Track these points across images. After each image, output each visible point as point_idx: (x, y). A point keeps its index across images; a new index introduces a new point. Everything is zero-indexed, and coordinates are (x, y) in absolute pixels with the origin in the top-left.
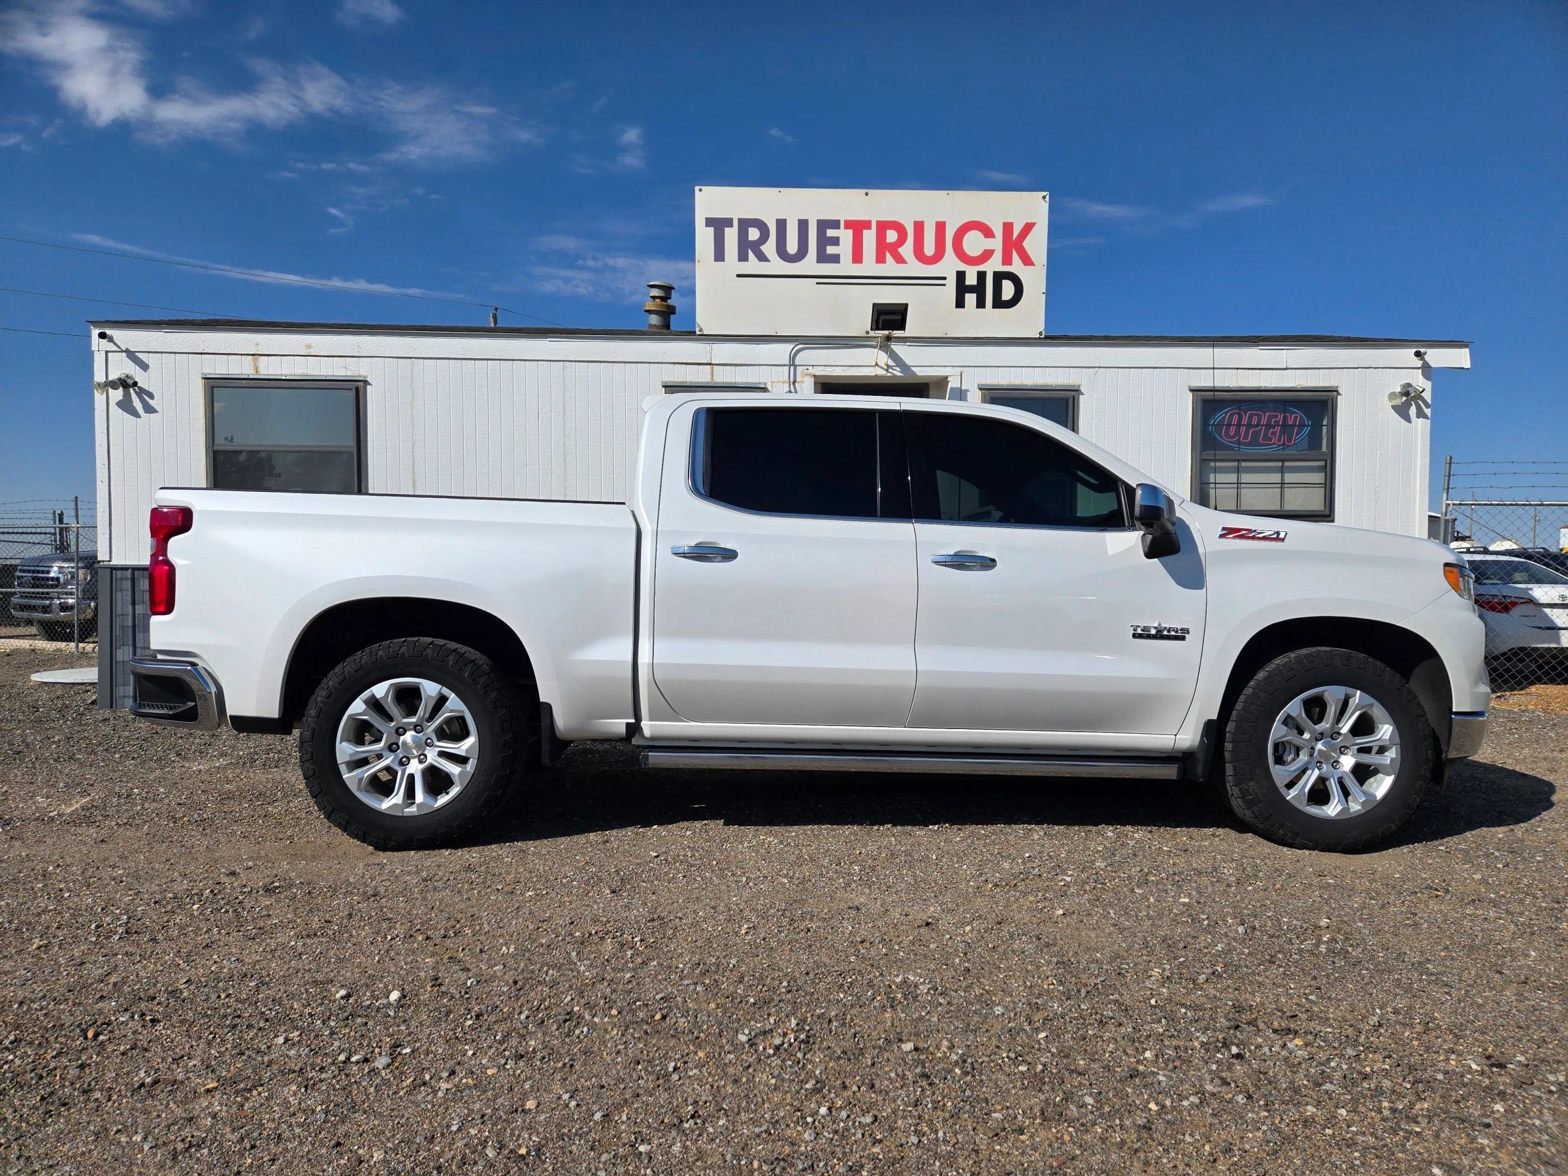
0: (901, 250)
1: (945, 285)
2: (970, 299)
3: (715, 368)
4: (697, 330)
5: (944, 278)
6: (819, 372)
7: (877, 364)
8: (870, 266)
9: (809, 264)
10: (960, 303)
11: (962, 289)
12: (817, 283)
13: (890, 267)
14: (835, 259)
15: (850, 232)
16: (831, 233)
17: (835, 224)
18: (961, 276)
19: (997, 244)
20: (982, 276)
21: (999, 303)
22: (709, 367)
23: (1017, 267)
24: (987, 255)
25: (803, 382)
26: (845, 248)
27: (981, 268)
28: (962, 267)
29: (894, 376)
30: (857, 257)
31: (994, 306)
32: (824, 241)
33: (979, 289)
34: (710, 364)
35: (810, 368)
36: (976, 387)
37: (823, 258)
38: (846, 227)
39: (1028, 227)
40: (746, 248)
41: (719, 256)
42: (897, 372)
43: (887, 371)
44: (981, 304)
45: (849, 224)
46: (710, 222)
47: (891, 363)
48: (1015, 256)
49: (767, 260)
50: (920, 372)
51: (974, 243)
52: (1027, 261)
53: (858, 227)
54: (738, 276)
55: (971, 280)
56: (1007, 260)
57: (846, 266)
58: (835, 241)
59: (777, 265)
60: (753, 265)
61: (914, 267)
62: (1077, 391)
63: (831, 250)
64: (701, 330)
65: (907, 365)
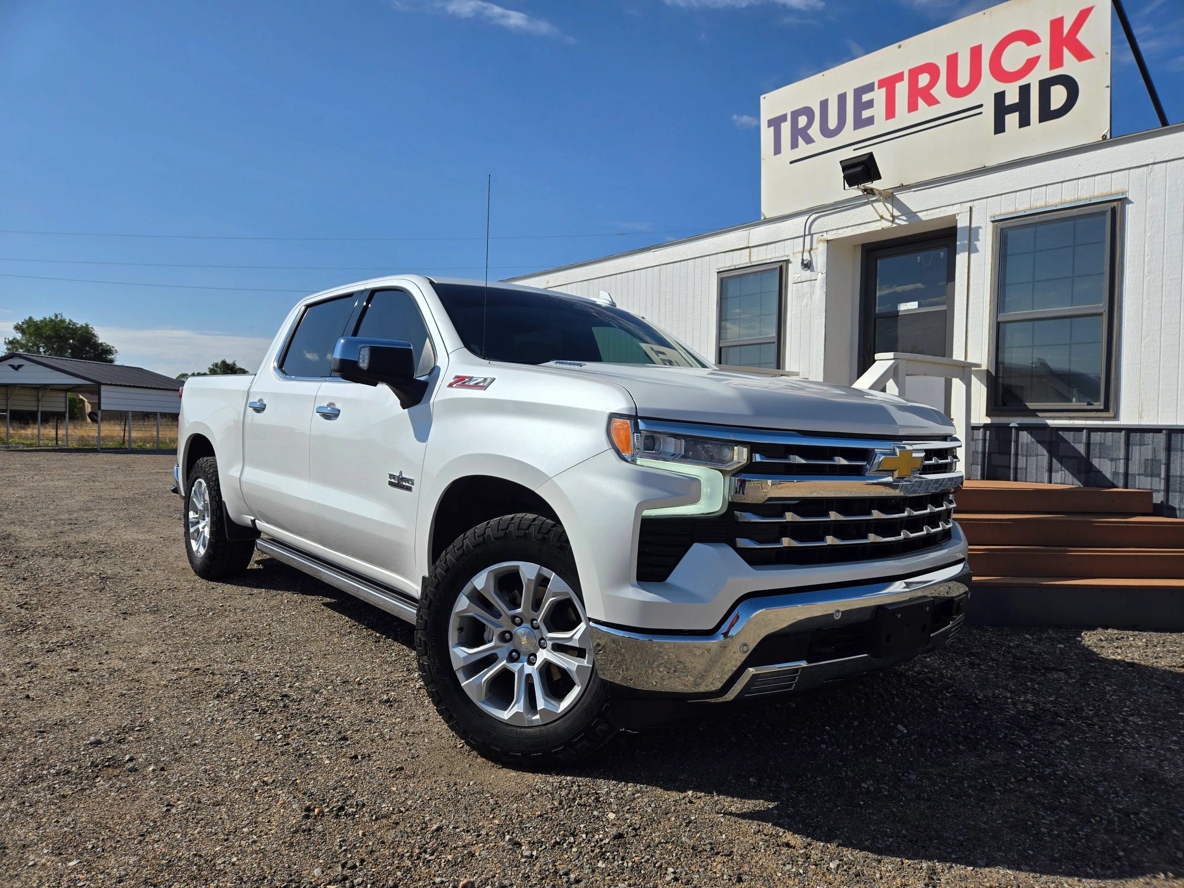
0: (933, 92)
1: (981, 113)
2: (1012, 119)
3: (753, 249)
5: (981, 106)
6: (830, 236)
7: (882, 217)
8: (903, 117)
9: (847, 133)
10: (1000, 127)
11: (1001, 109)
12: (854, 150)
13: (924, 112)
14: (870, 121)
15: (884, 90)
16: (866, 98)
17: (870, 88)
18: (1000, 97)
19: (1043, 49)
20: (1025, 91)
21: (1047, 114)
22: (748, 250)
23: (1070, 66)
24: (1031, 63)
25: (817, 249)
26: (878, 110)
27: (1023, 82)
28: (1000, 87)
29: (899, 225)
30: (890, 113)
31: (1042, 119)
32: (861, 108)
33: (1023, 107)
34: (748, 247)
35: (825, 234)
36: (989, 219)
37: (860, 123)
38: (880, 87)
39: (1084, 15)
40: (796, 136)
41: (777, 150)
42: (902, 221)
43: (893, 222)
44: (1024, 122)
45: (882, 83)
46: (771, 123)
47: (896, 213)
48: (1067, 54)
49: (813, 141)
50: (924, 216)
51: (1015, 56)
52: (1082, 54)
53: (889, 84)
54: (791, 163)
55: (1012, 98)
56: (1056, 60)
57: (881, 126)
58: (870, 104)
59: (821, 143)
60: (804, 149)
61: (948, 104)
62: (1124, 201)
63: (866, 114)
64: (765, 217)
65: (912, 212)
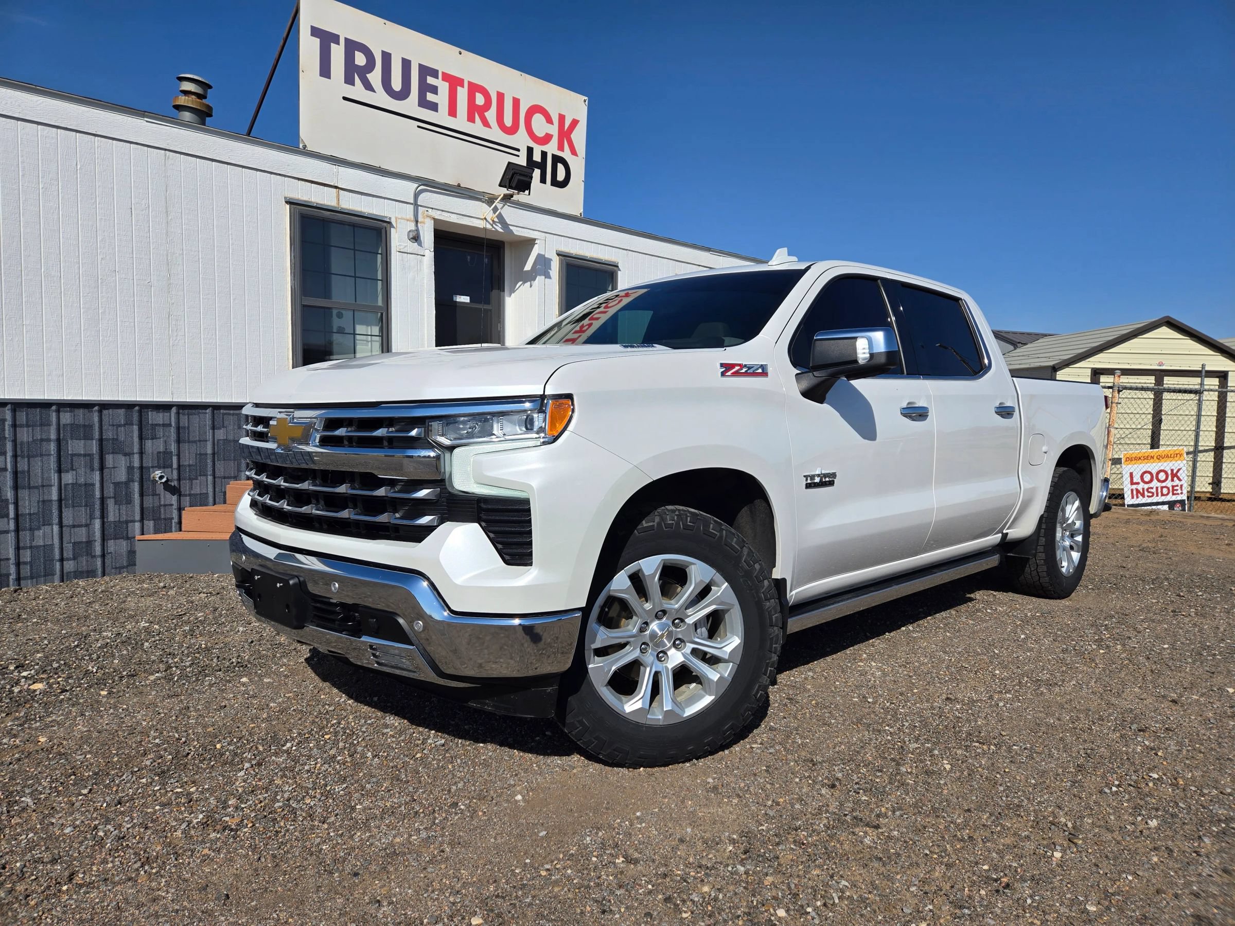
0: (487, 114)
1: (518, 156)
2: (536, 173)
3: (341, 192)
4: (301, 146)
5: (518, 150)
6: (438, 215)
7: (484, 218)
8: (461, 122)
9: (410, 105)
11: (531, 160)
12: (418, 127)
13: (477, 128)
14: (434, 107)
15: (447, 85)
16: (430, 80)
17: (434, 73)
18: (530, 151)
19: (554, 130)
20: (544, 155)
21: (555, 183)
22: (335, 190)
23: (566, 154)
24: (547, 139)
25: (423, 223)
27: (544, 148)
28: (530, 143)
29: (497, 231)
30: (453, 112)
31: (553, 184)
32: (425, 88)
33: (542, 167)
34: (336, 187)
35: (430, 210)
36: (556, 252)
37: (423, 102)
38: (444, 79)
39: (575, 123)
40: (352, 73)
41: (325, 71)
42: (499, 228)
43: (492, 225)
44: (543, 180)
45: (447, 77)
46: (315, 32)
47: (496, 219)
48: (566, 145)
49: (373, 91)
50: (517, 232)
51: (540, 125)
52: (574, 152)
53: (454, 82)
54: (345, 98)
55: (537, 157)
56: (561, 148)
57: (442, 117)
58: (434, 90)
59: (381, 98)
60: (357, 91)
61: (495, 133)
62: (617, 267)
63: (430, 97)
64: (305, 147)
65: (506, 223)
